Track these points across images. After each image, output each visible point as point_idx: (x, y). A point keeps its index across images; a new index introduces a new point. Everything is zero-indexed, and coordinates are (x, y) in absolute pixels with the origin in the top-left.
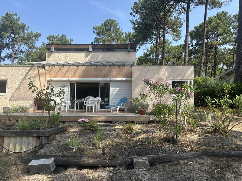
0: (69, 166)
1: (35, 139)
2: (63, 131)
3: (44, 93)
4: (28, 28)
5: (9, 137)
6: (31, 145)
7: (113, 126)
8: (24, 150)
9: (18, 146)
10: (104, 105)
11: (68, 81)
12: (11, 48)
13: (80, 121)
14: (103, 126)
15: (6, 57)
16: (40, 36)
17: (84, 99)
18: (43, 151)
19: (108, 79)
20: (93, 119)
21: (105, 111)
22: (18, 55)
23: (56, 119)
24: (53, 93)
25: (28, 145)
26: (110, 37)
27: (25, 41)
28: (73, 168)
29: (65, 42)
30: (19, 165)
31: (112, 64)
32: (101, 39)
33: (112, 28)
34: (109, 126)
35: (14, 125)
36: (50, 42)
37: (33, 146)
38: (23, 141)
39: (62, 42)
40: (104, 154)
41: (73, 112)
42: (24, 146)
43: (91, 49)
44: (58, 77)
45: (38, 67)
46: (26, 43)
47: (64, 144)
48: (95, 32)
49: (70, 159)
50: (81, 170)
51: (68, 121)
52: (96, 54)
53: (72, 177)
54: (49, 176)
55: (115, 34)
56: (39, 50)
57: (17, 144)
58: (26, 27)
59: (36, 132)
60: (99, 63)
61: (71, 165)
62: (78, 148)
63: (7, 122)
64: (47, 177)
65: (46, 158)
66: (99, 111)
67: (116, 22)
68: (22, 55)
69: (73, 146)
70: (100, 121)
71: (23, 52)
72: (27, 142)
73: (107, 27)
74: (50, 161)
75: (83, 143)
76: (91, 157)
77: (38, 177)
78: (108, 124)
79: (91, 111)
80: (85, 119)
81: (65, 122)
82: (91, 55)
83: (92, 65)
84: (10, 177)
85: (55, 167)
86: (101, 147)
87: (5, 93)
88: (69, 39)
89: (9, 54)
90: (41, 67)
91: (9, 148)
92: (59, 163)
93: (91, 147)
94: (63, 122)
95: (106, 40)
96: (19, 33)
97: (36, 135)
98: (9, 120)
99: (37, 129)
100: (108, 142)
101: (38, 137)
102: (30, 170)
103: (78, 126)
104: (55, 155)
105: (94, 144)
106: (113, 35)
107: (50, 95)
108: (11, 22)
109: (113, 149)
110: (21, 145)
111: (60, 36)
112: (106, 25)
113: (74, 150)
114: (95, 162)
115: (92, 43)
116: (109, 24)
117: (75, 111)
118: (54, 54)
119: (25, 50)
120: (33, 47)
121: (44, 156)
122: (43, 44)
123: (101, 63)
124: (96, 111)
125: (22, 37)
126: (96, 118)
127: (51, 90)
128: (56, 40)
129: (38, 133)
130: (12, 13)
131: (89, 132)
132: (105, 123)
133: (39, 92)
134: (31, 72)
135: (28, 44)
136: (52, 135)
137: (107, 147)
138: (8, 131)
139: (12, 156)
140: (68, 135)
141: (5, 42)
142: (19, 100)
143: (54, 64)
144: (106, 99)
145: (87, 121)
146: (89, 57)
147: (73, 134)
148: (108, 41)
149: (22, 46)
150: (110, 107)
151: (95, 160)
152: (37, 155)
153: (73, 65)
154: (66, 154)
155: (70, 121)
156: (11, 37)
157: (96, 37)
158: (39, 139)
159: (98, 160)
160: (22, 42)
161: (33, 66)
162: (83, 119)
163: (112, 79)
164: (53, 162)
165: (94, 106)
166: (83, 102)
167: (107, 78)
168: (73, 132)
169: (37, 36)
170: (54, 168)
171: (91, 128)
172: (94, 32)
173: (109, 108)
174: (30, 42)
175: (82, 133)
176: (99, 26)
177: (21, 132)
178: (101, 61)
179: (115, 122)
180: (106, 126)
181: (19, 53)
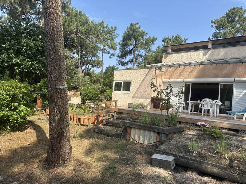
0: (189, 169)
1: (156, 134)
2: (180, 131)
3: (163, 93)
4: (147, 34)
5: (135, 128)
6: (152, 139)
7: (241, 136)
8: (146, 142)
9: (141, 138)
10: (225, 110)
11: (183, 81)
12: (133, 54)
13: (199, 125)
14: (227, 134)
15: (129, 62)
16: (156, 39)
17: (201, 101)
18: (163, 147)
19: (232, 79)
20: (214, 124)
21: (226, 117)
22: (137, 59)
23: (174, 118)
24: (172, 93)
25: (149, 139)
26: (233, 29)
27: (144, 46)
28: (193, 172)
29: (179, 42)
30: (143, 155)
31: (240, 60)
32: (221, 33)
33: (237, 18)
34: (234, 135)
35: (138, 119)
36: (165, 44)
37: (153, 141)
38: (146, 134)
39: (176, 43)
40: (231, 166)
41: (187, 113)
42: (146, 139)
43: (210, 46)
44: (173, 78)
45: (155, 68)
46: (144, 48)
47: (183, 145)
48: (214, 26)
49: (191, 162)
50: (202, 176)
51: (184, 123)
52: (217, 51)
53: (193, 181)
54: (170, 173)
55: (241, 25)
56: (155, 53)
57: (141, 136)
58: (145, 33)
59: (156, 128)
60: (220, 61)
61: (191, 168)
62: (198, 152)
63: (134, 116)
64: (169, 173)
65: (166, 155)
66: (217, 116)
67: (243, 9)
68: (140, 59)
69: (193, 150)
70: (221, 128)
71: (141, 56)
72: (148, 136)
73: (231, 17)
74: (171, 159)
75: (204, 148)
76: (214, 166)
77: (160, 171)
78: (232, 132)
79: (207, 115)
80: (205, 123)
81: (182, 123)
82: (210, 52)
83: (211, 63)
84: (137, 163)
85: (175, 165)
86: (226, 157)
87: (129, 92)
88: (183, 39)
89: (131, 59)
90: (159, 68)
91: (135, 138)
92: (179, 162)
93: (214, 155)
94: (180, 123)
95: (227, 33)
96: (139, 40)
97: (157, 131)
98: (135, 115)
99: (157, 126)
100: (236, 154)
101: (158, 133)
102: (152, 163)
103: (196, 130)
104: (174, 153)
105: (218, 153)
106: (238, 26)
107: (169, 95)
108: (134, 31)
109: (243, 164)
110: (144, 137)
111: (175, 37)
112: (228, 16)
113: (194, 154)
114: (220, 172)
115: (209, 39)
116: (233, 14)
117: (190, 113)
118: (170, 55)
119: (143, 54)
120: (150, 51)
121: (164, 152)
122: (159, 47)
123: (223, 61)
124: (214, 116)
125: (141, 43)
126: (217, 124)
127: (170, 90)
128: (171, 42)
129: (159, 129)
130: (134, 23)
131: (210, 138)
132: (229, 132)
133: (159, 92)
134: (149, 73)
135: (146, 48)
136: (171, 134)
137: (235, 160)
138: (134, 123)
139: (137, 145)
140: (185, 136)
141: (128, 49)
142: (139, 98)
143: (170, 65)
144: (227, 103)
145: (207, 126)
146: (207, 56)
147: (191, 136)
148: (230, 34)
149: (141, 51)
150: (234, 113)
151: (220, 170)
152: (158, 149)
153: (190, 64)
154: (186, 155)
155: (186, 123)
156: (134, 44)
157: (214, 32)
158: (159, 135)
159: (224, 172)
160: (141, 47)
161: (152, 68)
162: (203, 123)
163: (237, 79)
164: (173, 160)
165: (212, 110)
166: (198, 105)
167: (229, 78)
168: (191, 134)
169: (153, 40)
170: (174, 167)
171: (213, 134)
172: (212, 26)
173: (231, 114)
174: (148, 47)
175: (201, 138)
176: (219, 18)
177: (145, 126)
178: (223, 58)
179: (243, 131)
180: (230, 135)
181: (138, 57)
